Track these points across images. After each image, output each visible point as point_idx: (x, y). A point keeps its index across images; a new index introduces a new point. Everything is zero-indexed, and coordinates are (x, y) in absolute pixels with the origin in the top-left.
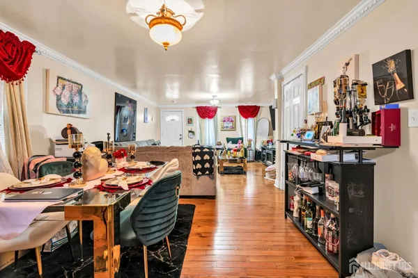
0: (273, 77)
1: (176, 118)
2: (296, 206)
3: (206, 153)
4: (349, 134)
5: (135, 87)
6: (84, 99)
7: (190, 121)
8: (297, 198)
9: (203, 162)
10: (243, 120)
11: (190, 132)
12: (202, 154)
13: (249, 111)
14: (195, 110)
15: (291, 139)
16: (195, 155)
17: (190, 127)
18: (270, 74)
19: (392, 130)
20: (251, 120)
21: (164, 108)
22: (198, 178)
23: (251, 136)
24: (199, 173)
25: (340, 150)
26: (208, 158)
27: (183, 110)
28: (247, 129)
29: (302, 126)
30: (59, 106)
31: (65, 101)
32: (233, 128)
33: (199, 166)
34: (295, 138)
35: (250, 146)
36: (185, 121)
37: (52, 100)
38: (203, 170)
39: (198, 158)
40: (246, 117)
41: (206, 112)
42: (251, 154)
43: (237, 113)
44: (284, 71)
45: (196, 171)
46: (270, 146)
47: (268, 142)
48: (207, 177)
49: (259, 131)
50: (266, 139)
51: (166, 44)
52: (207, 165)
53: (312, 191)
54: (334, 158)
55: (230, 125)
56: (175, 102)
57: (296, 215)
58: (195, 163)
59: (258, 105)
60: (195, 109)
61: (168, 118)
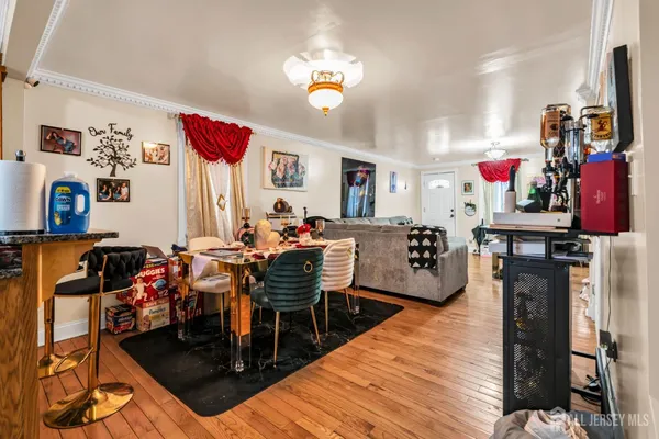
1: (445, 183)
3: (427, 236)
5: (373, 146)
6: (300, 171)
7: (468, 187)
9: (421, 249)
11: (467, 205)
12: (420, 238)
16: (410, 238)
17: (468, 198)
19: (598, 202)
21: (424, 170)
22: (415, 272)
24: (416, 265)
26: (429, 244)
27: (456, 170)
30: (274, 180)
31: (280, 175)
33: (415, 254)
36: (460, 188)
37: (268, 174)
38: (422, 261)
39: (415, 243)
41: (496, 170)
45: (412, 261)
48: (427, 272)
51: (326, 109)
52: (427, 255)
56: (437, 159)
58: (411, 249)
60: (477, 167)
61: (433, 184)
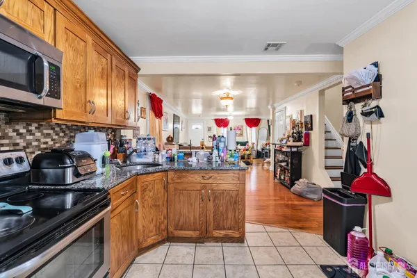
0: (269, 107)
1: (200, 127)
2: (278, 173)
4: (294, 141)
7: (210, 129)
8: (279, 170)
10: (248, 128)
11: (210, 137)
13: (253, 122)
14: (214, 121)
15: (277, 143)
17: (210, 134)
18: (268, 105)
19: (307, 140)
20: (254, 129)
21: (191, 120)
23: (254, 140)
25: (291, 147)
27: (205, 121)
28: (251, 135)
29: (282, 136)
32: (241, 135)
34: (279, 142)
35: (253, 147)
36: (206, 130)
40: (251, 127)
41: (221, 123)
42: (254, 153)
43: (244, 124)
44: (275, 105)
46: (268, 148)
47: (266, 145)
49: (260, 137)
50: (265, 142)
53: (283, 164)
54: (289, 150)
55: (239, 132)
57: (278, 177)
59: (259, 118)
61: (194, 127)
